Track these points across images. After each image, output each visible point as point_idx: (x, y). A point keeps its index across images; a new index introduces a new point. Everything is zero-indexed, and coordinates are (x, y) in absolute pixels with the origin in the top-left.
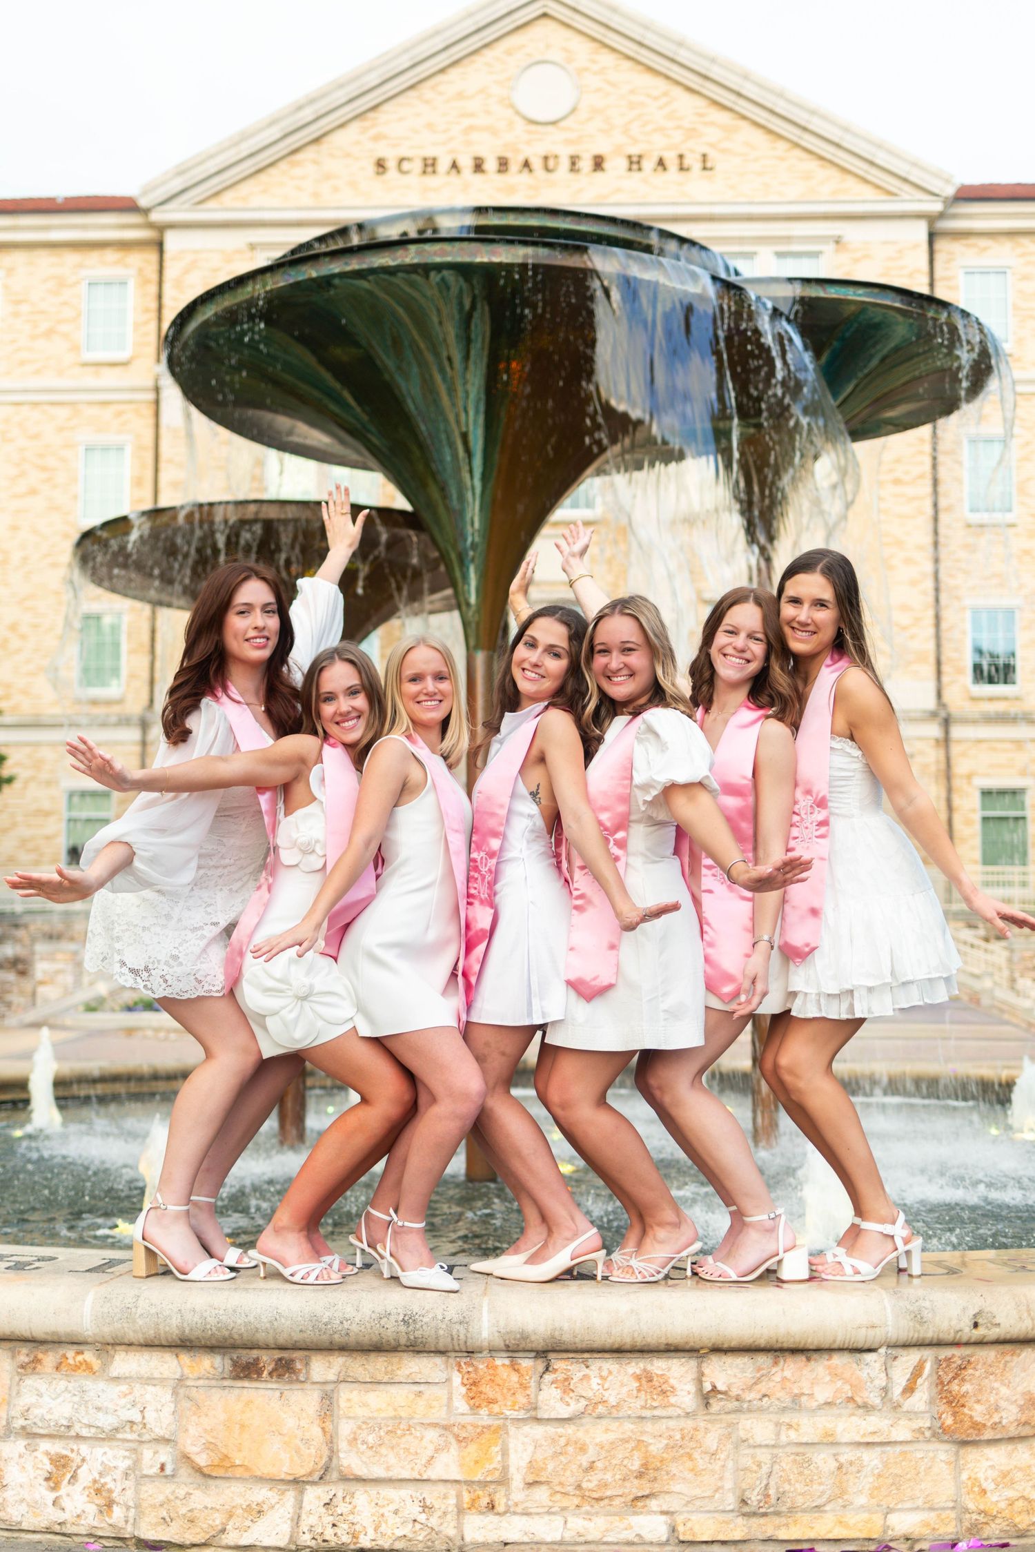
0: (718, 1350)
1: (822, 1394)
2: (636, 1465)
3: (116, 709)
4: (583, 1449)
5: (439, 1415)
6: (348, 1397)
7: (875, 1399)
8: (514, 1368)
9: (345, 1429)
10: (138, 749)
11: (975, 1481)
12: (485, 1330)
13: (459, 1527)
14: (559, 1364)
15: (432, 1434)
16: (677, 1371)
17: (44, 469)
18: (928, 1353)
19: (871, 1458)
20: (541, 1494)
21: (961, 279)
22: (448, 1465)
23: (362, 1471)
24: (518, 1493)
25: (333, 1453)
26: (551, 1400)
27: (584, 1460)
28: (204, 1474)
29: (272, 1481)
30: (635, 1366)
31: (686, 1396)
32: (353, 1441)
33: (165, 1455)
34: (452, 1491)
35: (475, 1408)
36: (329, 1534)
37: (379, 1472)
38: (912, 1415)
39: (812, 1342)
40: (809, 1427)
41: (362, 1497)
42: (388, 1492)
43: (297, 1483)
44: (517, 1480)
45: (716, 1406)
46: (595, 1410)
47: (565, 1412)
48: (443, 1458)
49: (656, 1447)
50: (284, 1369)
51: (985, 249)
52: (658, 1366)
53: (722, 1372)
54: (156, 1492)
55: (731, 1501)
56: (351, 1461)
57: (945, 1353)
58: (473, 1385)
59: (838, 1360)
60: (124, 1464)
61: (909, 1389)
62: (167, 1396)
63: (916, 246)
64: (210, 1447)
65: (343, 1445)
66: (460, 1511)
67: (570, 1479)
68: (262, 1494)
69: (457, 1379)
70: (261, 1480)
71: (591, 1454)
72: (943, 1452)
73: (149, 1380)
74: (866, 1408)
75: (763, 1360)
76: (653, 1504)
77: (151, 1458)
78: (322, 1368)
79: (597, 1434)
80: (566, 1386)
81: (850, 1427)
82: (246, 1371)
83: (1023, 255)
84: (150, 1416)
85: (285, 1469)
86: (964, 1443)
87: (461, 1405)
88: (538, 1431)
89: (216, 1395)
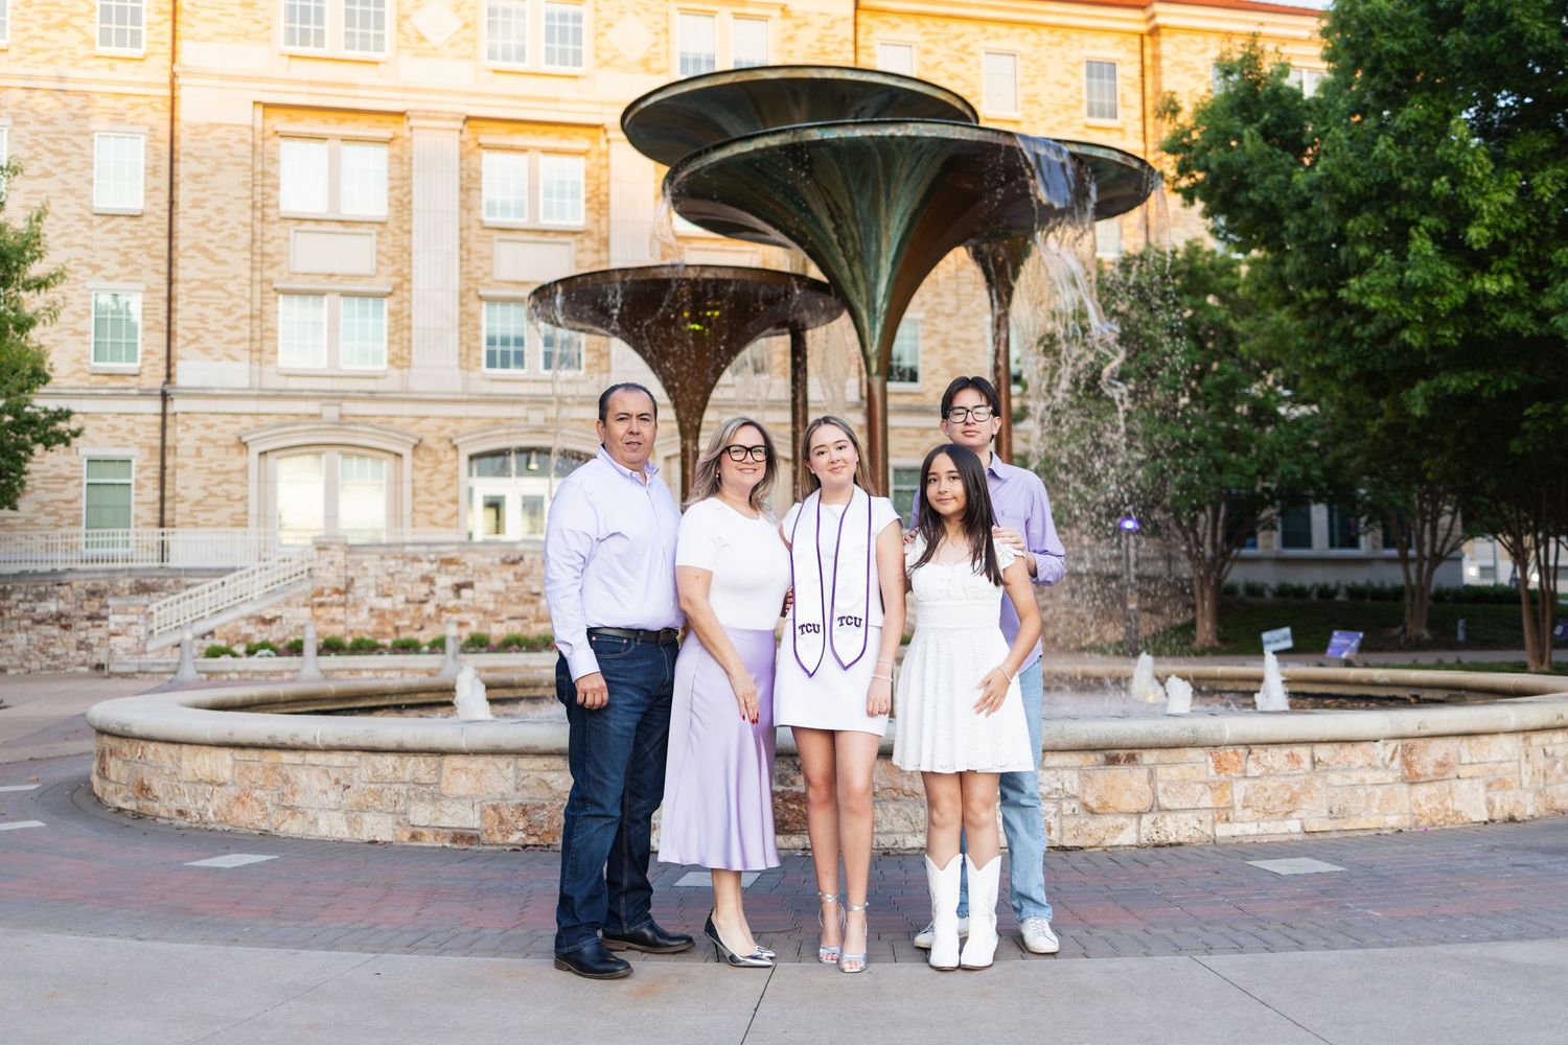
0: (1321, 742)
1: (1359, 762)
2: (1287, 797)
3: (133, 381)
4: (1266, 790)
5: (1203, 777)
6: (1161, 771)
7: (1379, 764)
8: (1236, 753)
9: (1160, 786)
10: (158, 419)
11: (1417, 801)
12: (1228, 736)
13: (1214, 830)
14: (1255, 750)
15: (1199, 787)
16: (1303, 752)
17: (57, 153)
18: (1399, 742)
19: (1379, 791)
20: (1249, 812)
21: (878, 50)
22: (1207, 801)
23: (1169, 806)
24: (1239, 812)
25: (1156, 798)
26: (1253, 769)
27: (1266, 795)
28: (1092, 812)
29: (1128, 814)
30: (1286, 750)
31: (1307, 764)
32: (1165, 791)
33: (1075, 804)
34: (1209, 813)
35: (1218, 773)
36: (1155, 836)
37: (1177, 806)
38: (1393, 770)
39: (1357, 737)
40: (1355, 778)
41: (1169, 818)
42: (1181, 815)
43: (1139, 814)
44: (1238, 806)
45: (1318, 768)
46: (1270, 772)
47: (1257, 773)
48: (1204, 798)
49: (1296, 788)
50: (1131, 759)
51: (897, 26)
52: (1297, 750)
53: (1322, 752)
54: (1070, 823)
55: (1325, 812)
56: (1164, 801)
57: (1406, 742)
58: (1218, 763)
59: (1364, 746)
60: (1054, 810)
61: (1392, 759)
62: (1075, 775)
63: (845, 19)
64: (1098, 798)
65: (1160, 793)
66: (1214, 822)
67: (1261, 804)
68: (1122, 820)
69: (1210, 759)
70: (1121, 813)
71: (1269, 793)
72: (1405, 788)
73: (1065, 768)
74: (1375, 768)
75: (1336, 746)
76: (1294, 815)
77: (1067, 807)
78: (1148, 757)
79: (1271, 783)
80: (1257, 761)
81: (1372, 777)
82: (1113, 761)
83: (925, 33)
84: (1067, 785)
85: (1134, 806)
86: (1413, 783)
87: (1212, 772)
88: (1246, 783)
89: (1099, 774)
